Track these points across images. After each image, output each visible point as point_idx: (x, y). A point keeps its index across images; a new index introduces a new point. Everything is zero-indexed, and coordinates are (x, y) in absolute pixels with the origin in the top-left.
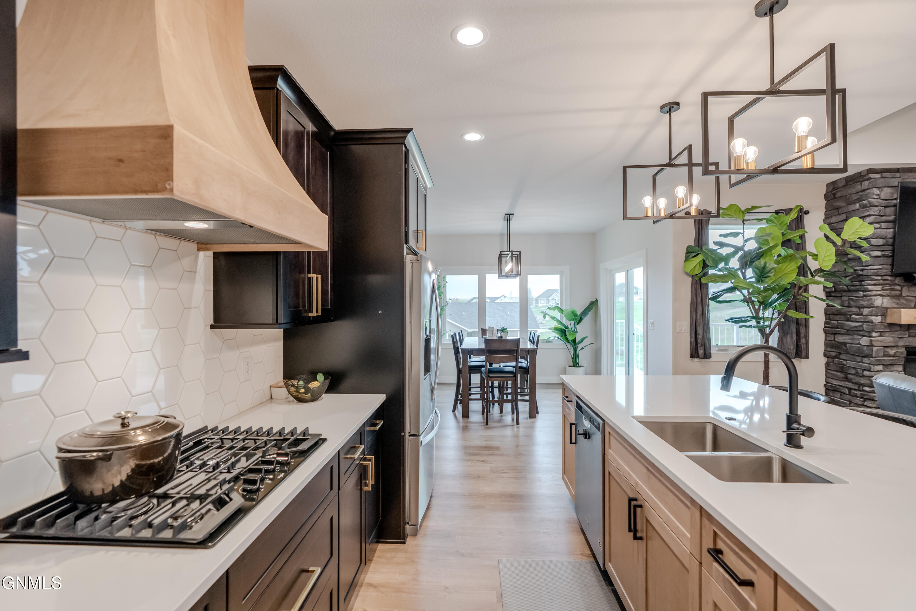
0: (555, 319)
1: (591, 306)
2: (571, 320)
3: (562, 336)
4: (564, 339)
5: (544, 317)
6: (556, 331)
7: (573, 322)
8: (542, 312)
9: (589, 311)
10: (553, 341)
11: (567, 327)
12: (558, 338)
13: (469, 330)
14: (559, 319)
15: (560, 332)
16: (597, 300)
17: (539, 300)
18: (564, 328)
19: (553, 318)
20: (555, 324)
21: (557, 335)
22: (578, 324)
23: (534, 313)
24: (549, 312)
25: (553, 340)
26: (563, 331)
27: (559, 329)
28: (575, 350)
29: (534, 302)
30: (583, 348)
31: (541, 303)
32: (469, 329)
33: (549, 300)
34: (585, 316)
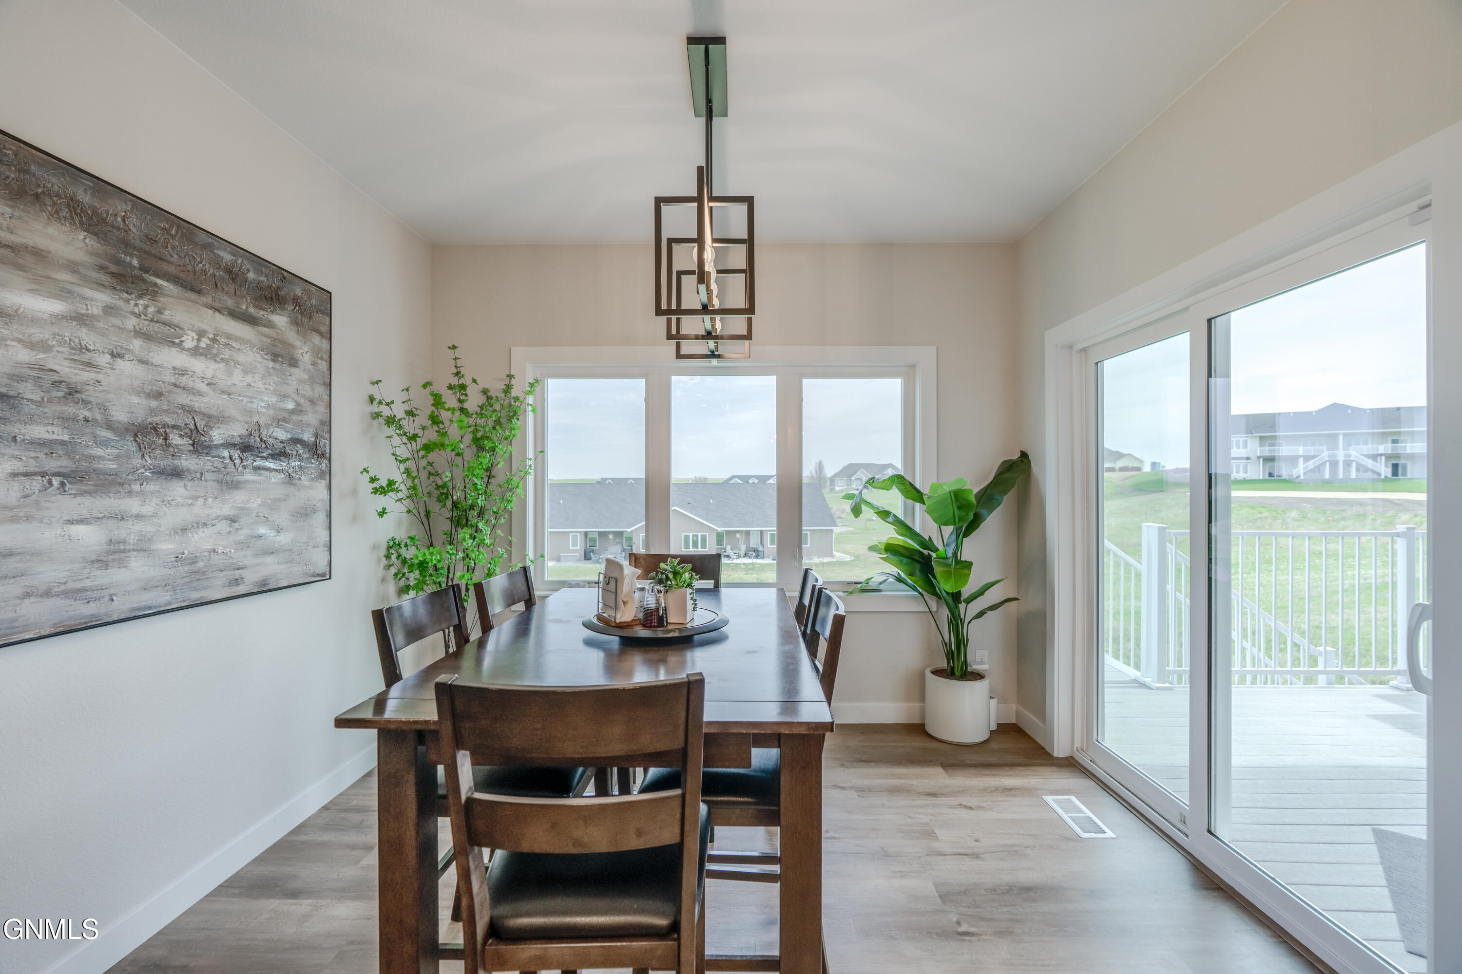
0: (891, 519)
1: (1007, 475)
2: (942, 522)
3: (911, 574)
4: (920, 583)
5: (856, 511)
6: (893, 557)
7: (948, 530)
8: (849, 497)
9: (1005, 492)
10: (881, 587)
11: (927, 544)
12: (899, 580)
13: (720, 530)
14: (901, 516)
15: (905, 560)
16: (1024, 455)
17: (836, 481)
18: (918, 548)
19: (884, 514)
20: (889, 534)
21: (894, 570)
22: (966, 535)
23: (827, 500)
24: (868, 494)
25: (880, 583)
26: (916, 557)
27: (906, 553)
28: (956, 622)
29: (828, 483)
30: (981, 614)
31: (839, 485)
32: (720, 528)
33: (851, 480)
34: (991, 510)
